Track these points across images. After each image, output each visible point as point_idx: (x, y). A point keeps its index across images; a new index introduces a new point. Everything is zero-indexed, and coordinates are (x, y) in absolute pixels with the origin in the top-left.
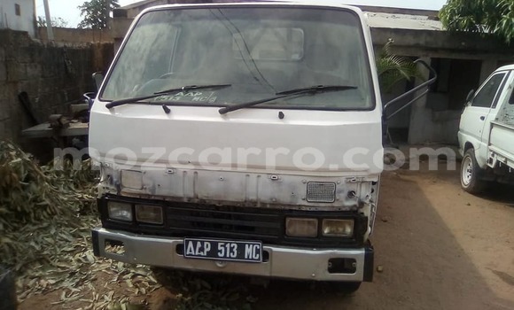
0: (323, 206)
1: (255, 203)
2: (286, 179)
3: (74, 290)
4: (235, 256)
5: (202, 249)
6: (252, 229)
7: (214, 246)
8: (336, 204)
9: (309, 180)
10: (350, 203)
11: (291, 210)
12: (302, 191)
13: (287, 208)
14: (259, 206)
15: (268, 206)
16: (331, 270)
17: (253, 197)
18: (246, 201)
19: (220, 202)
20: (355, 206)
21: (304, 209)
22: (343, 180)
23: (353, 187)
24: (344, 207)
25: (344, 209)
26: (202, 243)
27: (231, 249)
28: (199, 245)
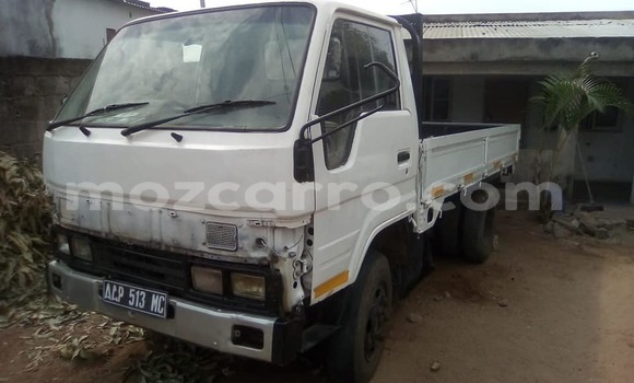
0: (225, 254)
1: (159, 244)
2: (185, 217)
3: (54, 328)
4: (142, 307)
5: (116, 295)
6: (161, 276)
7: (127, 291)
8: (239, 254)
9: (208, 219)
10: (258, 254)
11: (194, 257)
12: (202, 234)
13: (190, 253)
14: (163, 248)
15: (172, 250)
16: (236, 341)
17: (156, 237)
18: (151, 242)
19: (131, 240)
20: (265, 258)
21: (206, 256)
22: (245, 222)
23: (262, 234)
24: (251, 258)
25: (251, 262)
26: (118, 286)
27: (141, 297)
28: (115, 289)
